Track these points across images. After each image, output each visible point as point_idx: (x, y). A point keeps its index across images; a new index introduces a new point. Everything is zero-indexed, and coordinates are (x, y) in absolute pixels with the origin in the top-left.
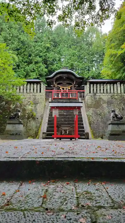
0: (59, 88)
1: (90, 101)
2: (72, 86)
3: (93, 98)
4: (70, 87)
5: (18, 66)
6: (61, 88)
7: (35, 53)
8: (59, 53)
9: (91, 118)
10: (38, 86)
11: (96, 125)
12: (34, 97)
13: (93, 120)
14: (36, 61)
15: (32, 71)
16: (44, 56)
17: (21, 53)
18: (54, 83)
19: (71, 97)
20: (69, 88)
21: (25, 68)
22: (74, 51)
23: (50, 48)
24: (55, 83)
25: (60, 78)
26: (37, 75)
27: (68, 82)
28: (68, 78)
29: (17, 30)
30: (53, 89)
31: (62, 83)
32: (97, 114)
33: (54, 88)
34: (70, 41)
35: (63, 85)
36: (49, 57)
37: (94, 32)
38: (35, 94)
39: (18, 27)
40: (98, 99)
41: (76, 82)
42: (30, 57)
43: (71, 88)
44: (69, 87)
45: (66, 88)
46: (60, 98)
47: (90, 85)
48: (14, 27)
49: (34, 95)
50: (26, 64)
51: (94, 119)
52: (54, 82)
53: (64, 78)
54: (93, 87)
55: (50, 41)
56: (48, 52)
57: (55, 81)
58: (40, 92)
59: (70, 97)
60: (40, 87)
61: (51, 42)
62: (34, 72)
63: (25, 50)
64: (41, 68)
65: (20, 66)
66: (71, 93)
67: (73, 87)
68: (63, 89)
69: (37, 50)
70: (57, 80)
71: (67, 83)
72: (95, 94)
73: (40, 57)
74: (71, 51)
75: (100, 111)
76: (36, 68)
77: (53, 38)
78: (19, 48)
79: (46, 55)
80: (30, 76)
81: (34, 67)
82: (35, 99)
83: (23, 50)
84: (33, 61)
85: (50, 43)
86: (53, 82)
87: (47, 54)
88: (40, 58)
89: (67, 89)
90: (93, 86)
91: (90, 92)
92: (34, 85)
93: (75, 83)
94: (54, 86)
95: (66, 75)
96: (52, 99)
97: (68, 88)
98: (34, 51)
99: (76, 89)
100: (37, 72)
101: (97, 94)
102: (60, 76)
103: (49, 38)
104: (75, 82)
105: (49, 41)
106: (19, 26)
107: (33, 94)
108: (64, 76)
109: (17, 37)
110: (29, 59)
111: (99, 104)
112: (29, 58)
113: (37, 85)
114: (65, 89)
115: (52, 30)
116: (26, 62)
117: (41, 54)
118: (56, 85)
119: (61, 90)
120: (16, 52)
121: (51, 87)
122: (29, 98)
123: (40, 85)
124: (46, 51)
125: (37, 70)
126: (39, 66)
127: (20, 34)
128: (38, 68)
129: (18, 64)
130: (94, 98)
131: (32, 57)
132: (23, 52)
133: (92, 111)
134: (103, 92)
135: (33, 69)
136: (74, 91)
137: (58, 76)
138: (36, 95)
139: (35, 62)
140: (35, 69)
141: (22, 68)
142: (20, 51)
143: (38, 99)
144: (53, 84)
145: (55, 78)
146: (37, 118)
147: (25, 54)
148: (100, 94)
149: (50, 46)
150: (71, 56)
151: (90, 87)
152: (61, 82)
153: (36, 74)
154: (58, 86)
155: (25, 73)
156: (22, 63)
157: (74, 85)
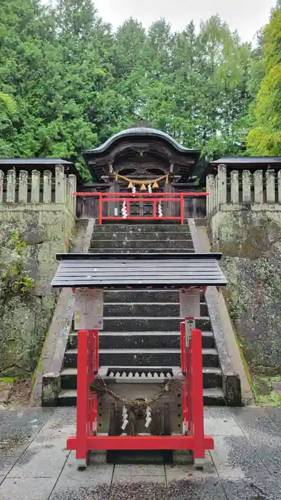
0: (124, 187)
1: (231, 231)
2: (165, 178)
3: (240, 219)
4: (158, 182)
5: (19, 125)
6: (130, 186)
7: (65, 90)
8: (129, 91)
9: (235, 293)
10: (45, 178)
11: (254, 319)
12: (30, 217)
13: (242, 302)
14: (67, 112)
15: (55, 140)
16: (89, 100)
17: (27, 92)
18: (111, 171)
19: (161, 215)
20: (156, 185)
21: (37, 132)
22: (168, 87)
23: (106, 79)
24: (114, 170)
25: (129, 155)
26: (69, 150)
27: (152, 166)
28: (152, 156)
29: (13, 28)
30: (108, 187)
31: (133, 170)
32: (257, 279)
33: (110, 184)
34: (156, 62)
35: (139, 174)
36: (101, 104)
37: (219, 40)
38: (34, 209)
39: (18, 19)
40: (257, 224)
41: (175, 165)
42: (52, 101)
43: (161, 184)
44: (155, 181)
45: (147, 186)
46: (124, 217)
47: (228, 176)
48: (6, 19)
49: (31, 212)
50: (40, 120)
51: (247, 297)
52: (111, 166)
53: (141, 154)
54: (240, 181)
55: (104, 62)
56: (100, 89)
57: (113, 164)
58: (53, 200)
59: (158, 214)
60: (54, 181)
61: (107, 64)
62: (60, 141)
63: (38, 83)
64: (81, 131)
65: (23, 125)
66: (160, 200)
67: (167, 182)
68: (138, 186)
69: (69, 82)
70: (118, 161)
71: (149, 170)
72: (247, 207)
73: (79, 102)
74: (161, 87)
75: (265, 268)
76: (68, 130)
77: (112, 54)
78: (20, 76)
79: (95, 96)
80: (51, 153)
81: (62, 128)
82: (33, 225)
83: (31, 83)
84: (57, 113)
85: (104, 67)
86: (107, 166)
87: (98, 93)
88: (77, 103)
89: (149, 186)
90: (240, 176)
91: (229, 201)
92: (30, 174)
93: (171, 171)
94: (112, 179)
95: (146, 145)
96: (97, 222)
97: (153, 184)
98: (61, 84)
99: (175, 187)
100: (69, 141)
101: (254, 208)
102: (128, 150)
103: (102, 54)
104: (172, 166)
105: (102, 60)
106: (21, 19)
107: (28, 207)
108: (141, 149)
109: (14, 46)
110: (49, 107)
111: (264, 240)
112: (49, 103)
113: (42, 176)
114: (143, 188)
115: (111, 34)
116: (41, 115)
117: (81, 94)
118: (117, 176)
119: (130, 190)
120: (12, 89)
121: (102, 181)
122: (14, 222)
123: (54, 175)
124: (93, 87)
125: (69, 136)
126: (75, 125)
127: (23, 40)
128: (72, 130)
129: (16, 119)
130: (245, 218)
131: (54, 102)
132: (34, 87)
133: (239, 267)
134: (274, 199)
135: (60, 134)
136: (170, 193)
137: (122, 148)
138: (36, 212)
139: (63, 114)
140: (64, 133)
141: (28, 131)
142: (22, 85)
143: (45, 224)
144: (107, 173)
145: (113, 154)
146: (40, 297)
147: (38, 93)
148: (265, 207)
149: (105, 74)
150: (161, 99)
151: (228, 181)
152: (131, 166)
153: (68, 146)
154: (122, 179)
155: (38, 145)
156: (28, 117)
157: (171, 174)
